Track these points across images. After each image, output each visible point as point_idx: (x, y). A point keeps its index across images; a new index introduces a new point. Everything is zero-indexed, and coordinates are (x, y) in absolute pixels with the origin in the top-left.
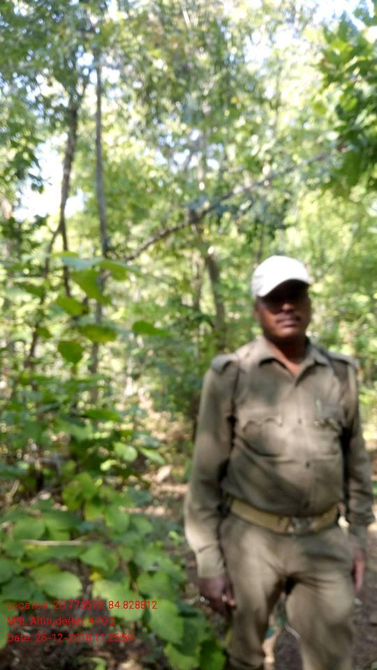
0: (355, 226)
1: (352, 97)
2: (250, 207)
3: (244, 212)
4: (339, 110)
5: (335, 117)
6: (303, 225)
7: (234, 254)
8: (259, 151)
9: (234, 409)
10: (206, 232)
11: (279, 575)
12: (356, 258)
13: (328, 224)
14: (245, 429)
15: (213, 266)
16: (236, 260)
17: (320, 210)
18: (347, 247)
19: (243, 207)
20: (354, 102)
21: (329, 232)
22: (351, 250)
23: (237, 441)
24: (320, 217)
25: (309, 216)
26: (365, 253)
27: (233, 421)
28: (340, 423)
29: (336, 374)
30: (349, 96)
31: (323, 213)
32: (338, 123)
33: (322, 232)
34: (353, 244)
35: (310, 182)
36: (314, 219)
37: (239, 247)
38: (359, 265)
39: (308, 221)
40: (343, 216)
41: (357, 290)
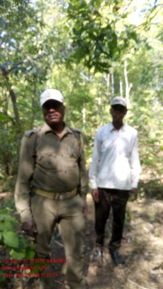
0: (74, 82)
1: (80, 25)
2: (31, 69)
3: (29, 71)
4: (74, 30)
5: (72, 33)
6: (53, 79)
7: (22, 90)
8: (37, 44)
9: (35, 152)
10: (10, 79)
11: (55, 216)
12: (75, 95)
13: (63, 80)
14: (40, 160)
15: (13, 95)
16: (23, 93)
17: (60, 73)
18: (71, 90)
19: (28, 69)
20: (80, 27)
21: (63, 83)
22: (72, 92)
23: (37, 165)
24: (60, 77)
25: (56, 76)
26: (78, 94)
27: (35, 157)
28: (77, 156)
29: (76, 137)
30: (78, 25)
31: (61, 75)
32: (73, 36)
33: (61, 83)
34: (73, 89)
35: (57, 60)
36: (58, 77)
37: (25, 88)
38: (76, 98)
39: (55, 78)
40: (69, 77)
41: (74, 109)
